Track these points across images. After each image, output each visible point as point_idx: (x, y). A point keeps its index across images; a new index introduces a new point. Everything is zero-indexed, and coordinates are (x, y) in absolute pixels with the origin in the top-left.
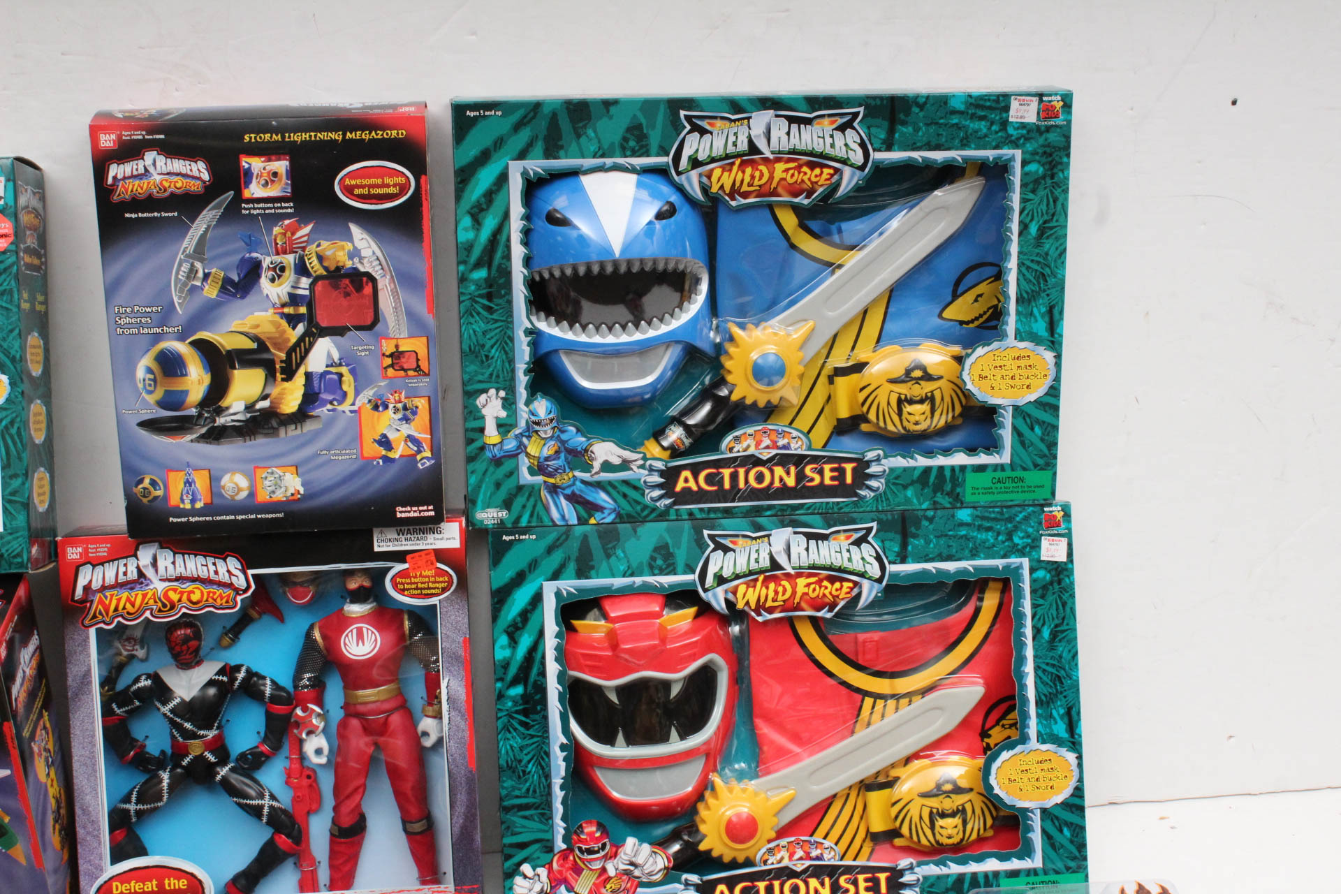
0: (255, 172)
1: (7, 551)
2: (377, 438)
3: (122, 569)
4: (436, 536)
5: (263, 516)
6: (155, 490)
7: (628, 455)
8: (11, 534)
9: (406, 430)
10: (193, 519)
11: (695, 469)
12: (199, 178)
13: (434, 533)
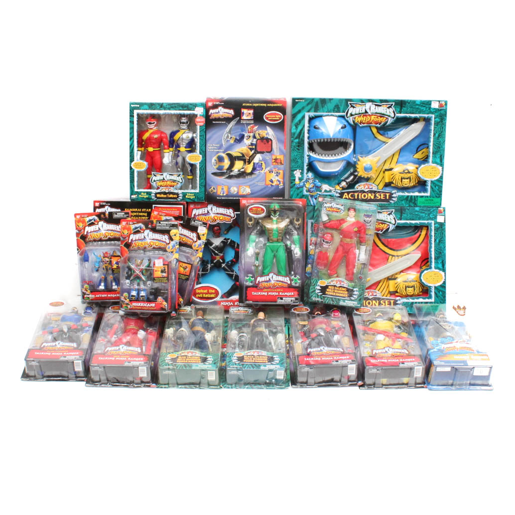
2: (270, 180)
3: (204, 210)
7: (331, 188)
10: (223, 198)
11: (348, 193)
12: (231, 114)
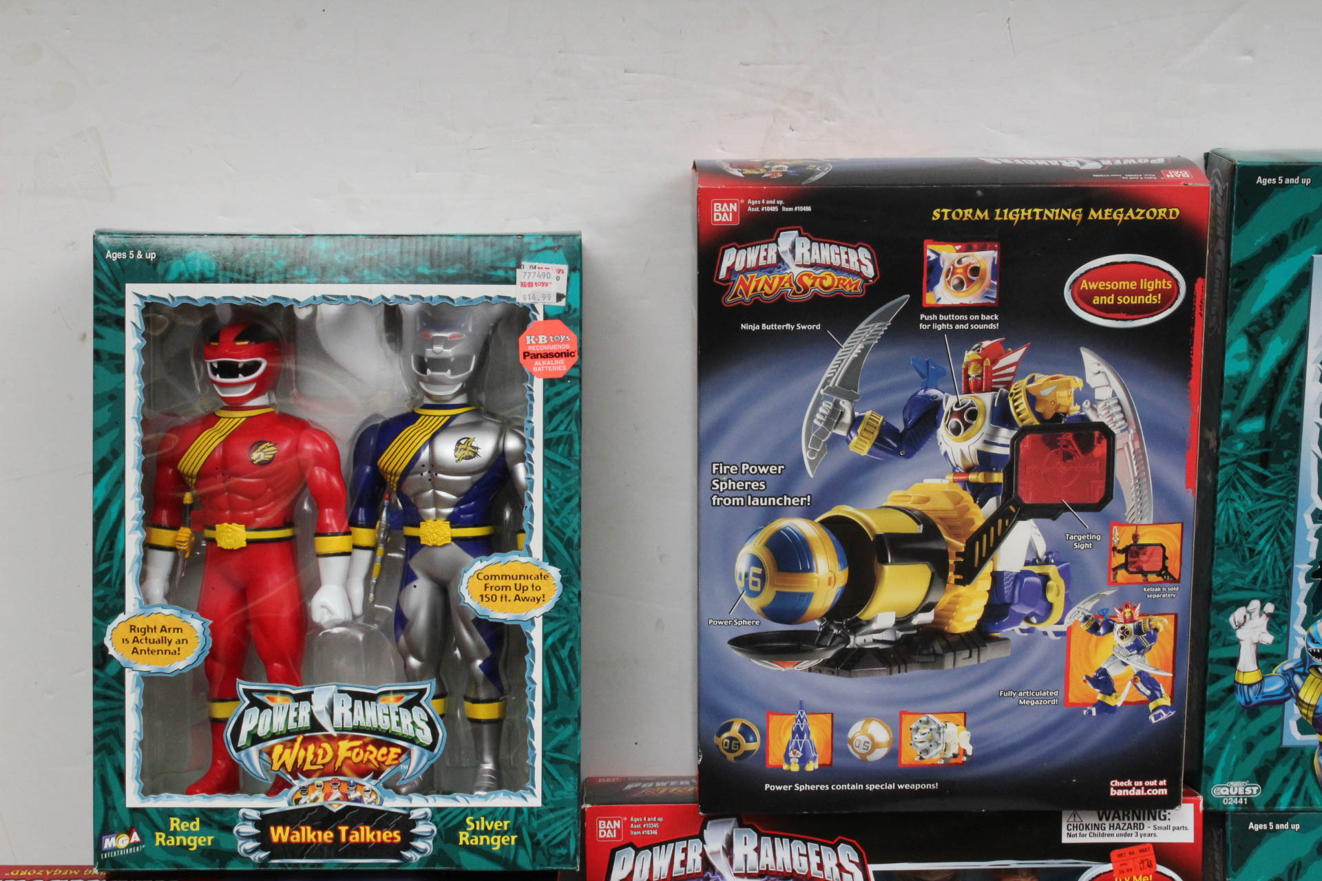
0: (945, 266)
1: (546, 836)
2: (1092, 674)
3: (679, 857)
4: (1158, 823)
5: (907, 786)
6: (748, 741)
8: (552, 811)
9: (1137, 663)
10: (799, 788)
12: (859, 274)
13: (1154, 819)
